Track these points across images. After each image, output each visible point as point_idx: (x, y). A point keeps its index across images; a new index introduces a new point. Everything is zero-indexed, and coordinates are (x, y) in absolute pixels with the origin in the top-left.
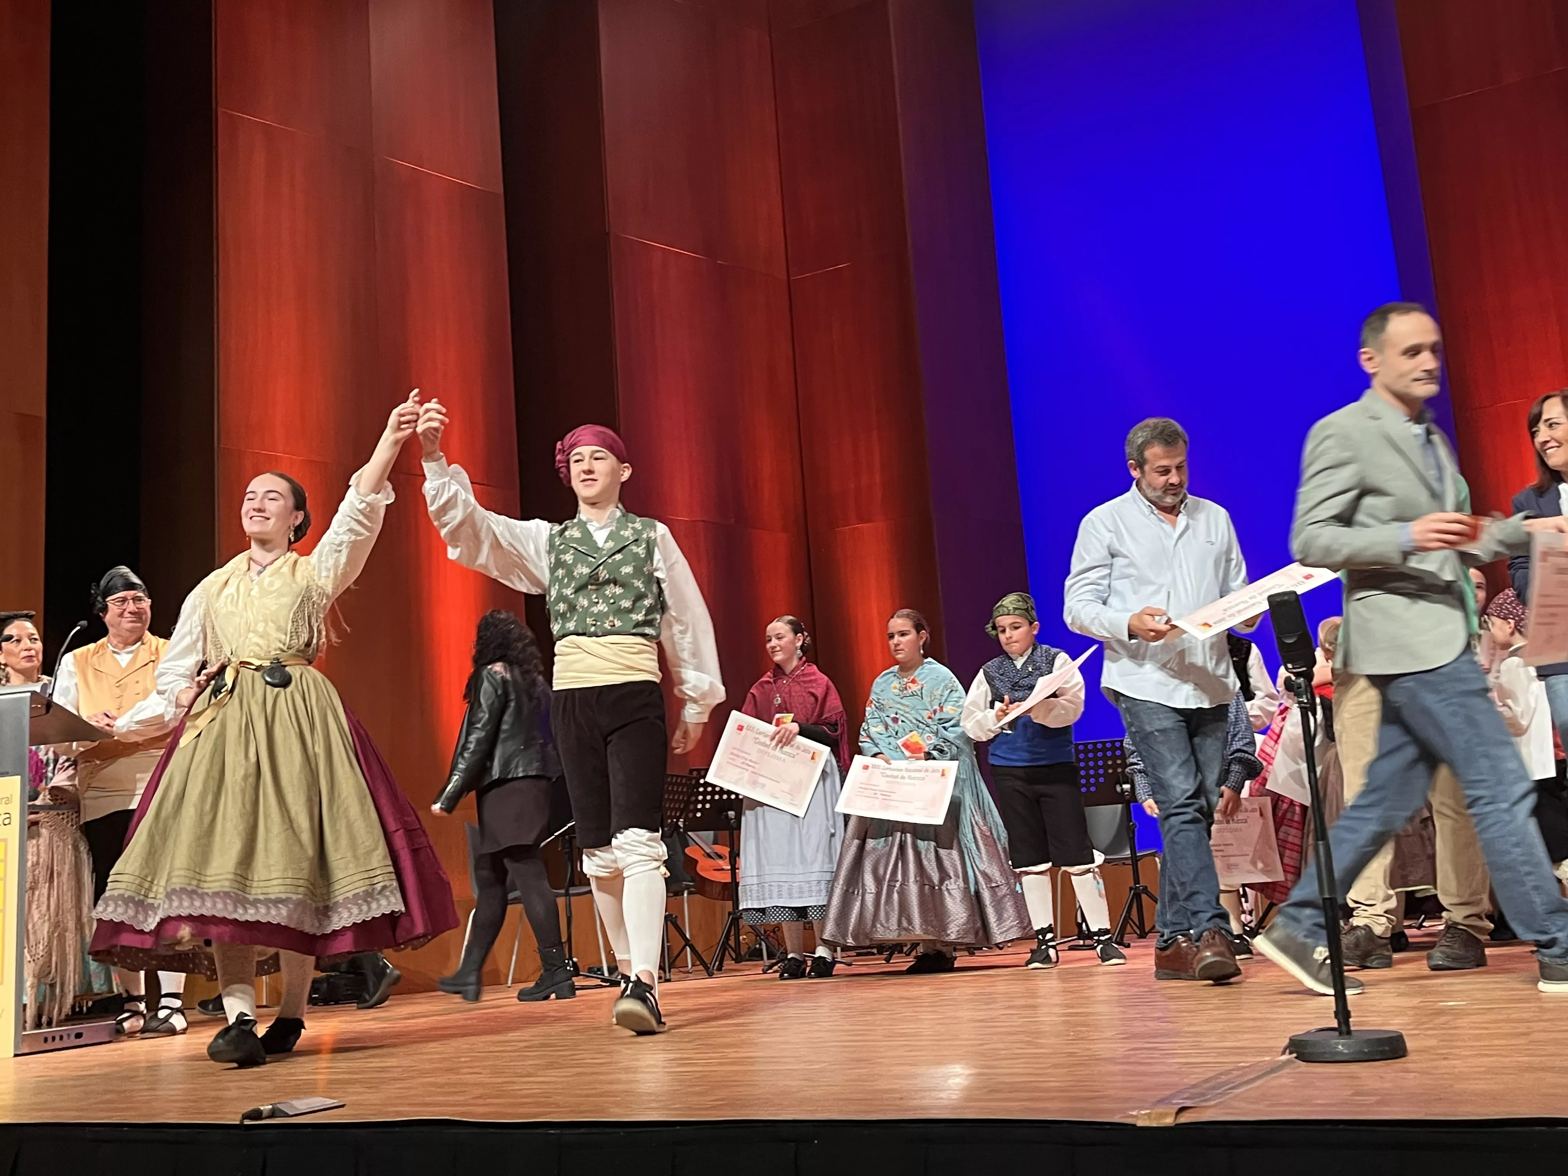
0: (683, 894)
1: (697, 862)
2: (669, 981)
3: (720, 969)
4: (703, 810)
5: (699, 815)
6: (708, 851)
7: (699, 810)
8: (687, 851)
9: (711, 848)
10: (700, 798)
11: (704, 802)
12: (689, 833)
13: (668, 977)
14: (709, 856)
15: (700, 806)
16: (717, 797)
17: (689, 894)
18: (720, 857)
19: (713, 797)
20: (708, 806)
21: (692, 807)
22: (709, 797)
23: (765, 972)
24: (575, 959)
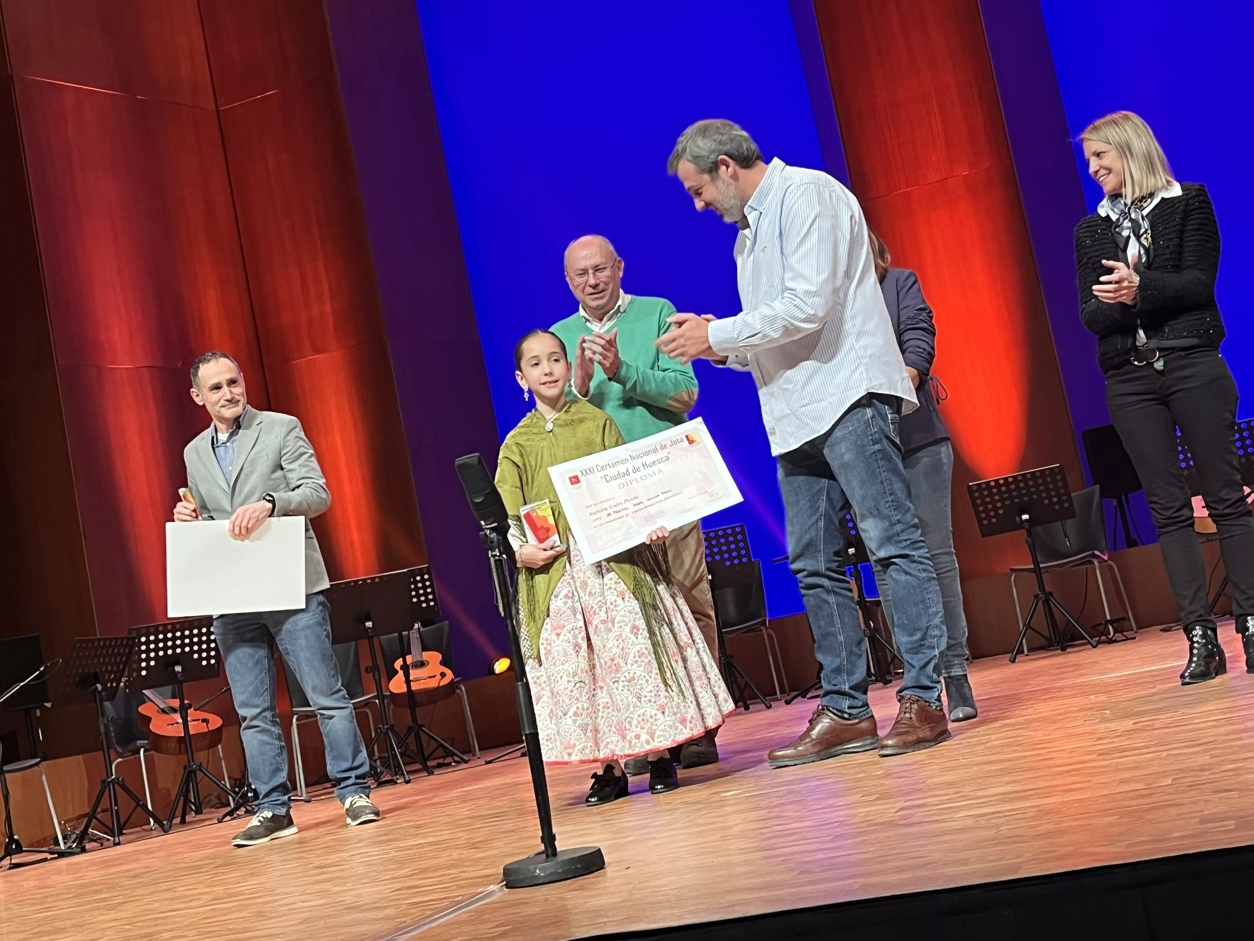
0: (139, 753)
1: (149, 719)
2: (118, 844)
3: (183, 822)
4: (147, 668)
5: (144, 673)
6: (162, 706)
7: (143, 669)
8: (140, 709)
9: (165, 703)
10: (144, 656)
11: (148, 659)
12: (144, 691)
13: (117, 841)
14: (163, 711)
15: (144, 664)
16: (161, 653)
17: (145, 752)
18: (174, 710)
19: (157, 654)
20: (152, 663)
21: (135, 666)
22: (152, 655)
23: (220, 821)
24: (16, 837)
